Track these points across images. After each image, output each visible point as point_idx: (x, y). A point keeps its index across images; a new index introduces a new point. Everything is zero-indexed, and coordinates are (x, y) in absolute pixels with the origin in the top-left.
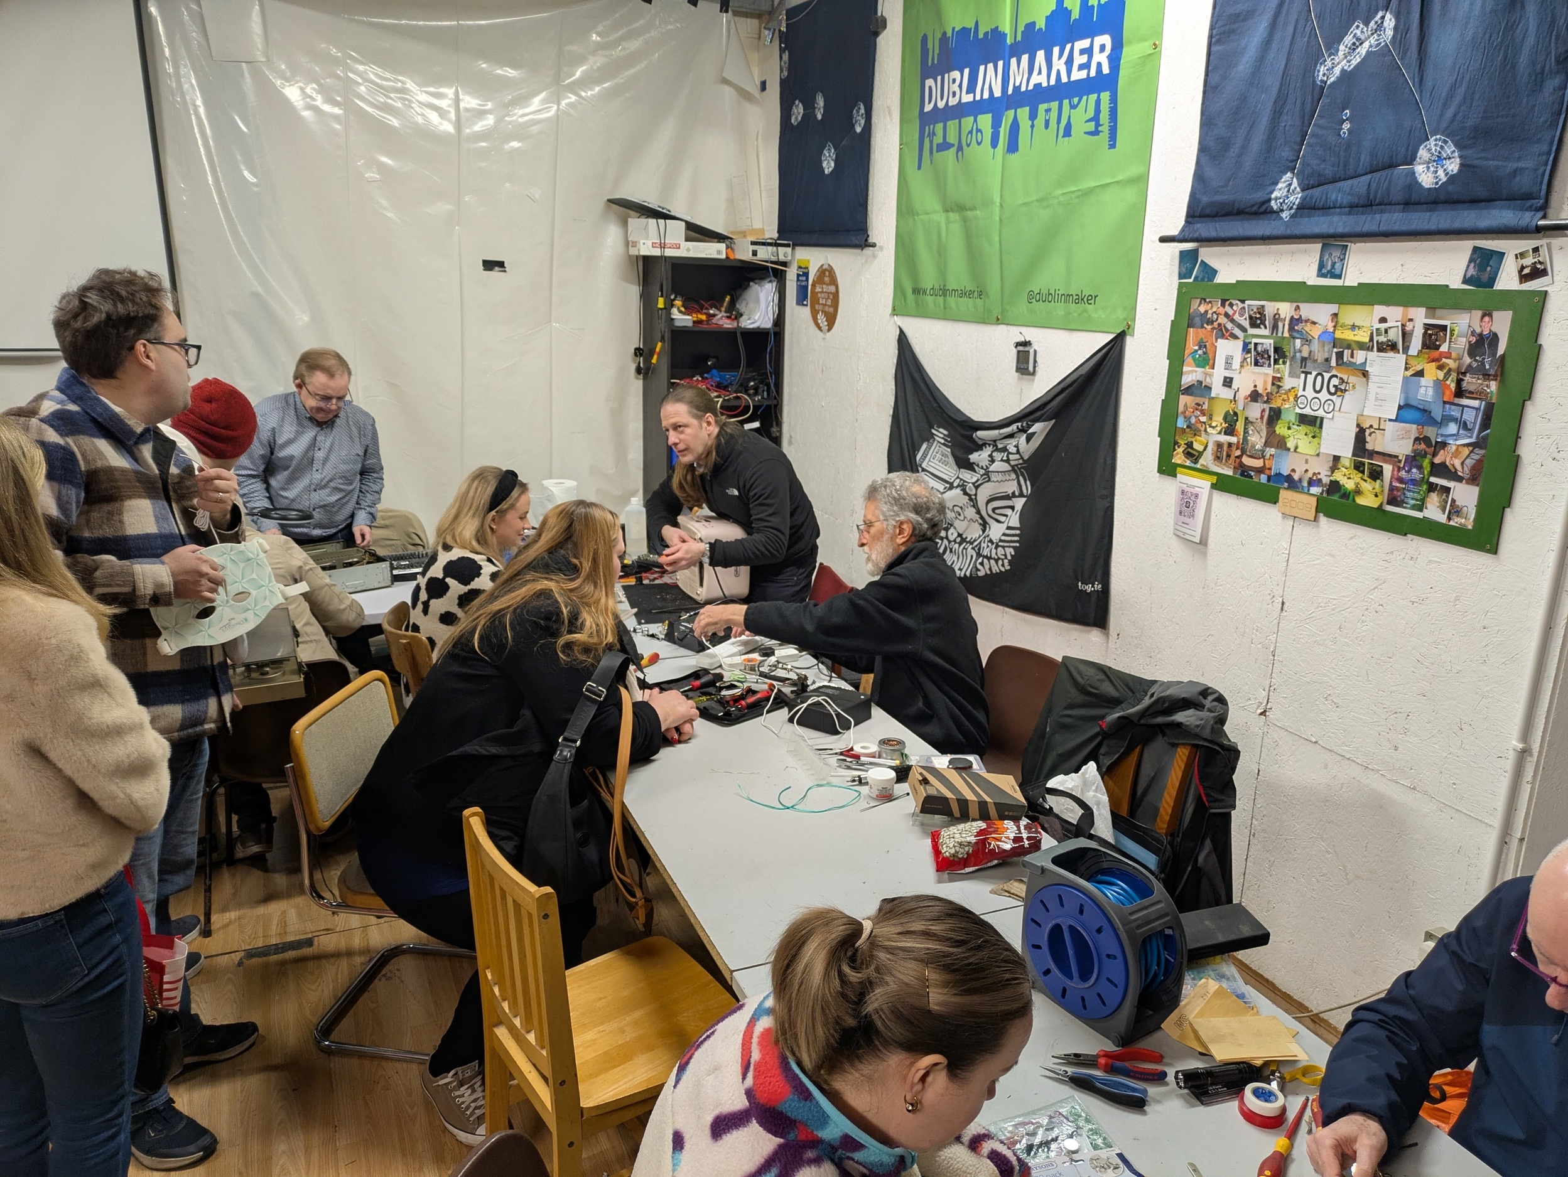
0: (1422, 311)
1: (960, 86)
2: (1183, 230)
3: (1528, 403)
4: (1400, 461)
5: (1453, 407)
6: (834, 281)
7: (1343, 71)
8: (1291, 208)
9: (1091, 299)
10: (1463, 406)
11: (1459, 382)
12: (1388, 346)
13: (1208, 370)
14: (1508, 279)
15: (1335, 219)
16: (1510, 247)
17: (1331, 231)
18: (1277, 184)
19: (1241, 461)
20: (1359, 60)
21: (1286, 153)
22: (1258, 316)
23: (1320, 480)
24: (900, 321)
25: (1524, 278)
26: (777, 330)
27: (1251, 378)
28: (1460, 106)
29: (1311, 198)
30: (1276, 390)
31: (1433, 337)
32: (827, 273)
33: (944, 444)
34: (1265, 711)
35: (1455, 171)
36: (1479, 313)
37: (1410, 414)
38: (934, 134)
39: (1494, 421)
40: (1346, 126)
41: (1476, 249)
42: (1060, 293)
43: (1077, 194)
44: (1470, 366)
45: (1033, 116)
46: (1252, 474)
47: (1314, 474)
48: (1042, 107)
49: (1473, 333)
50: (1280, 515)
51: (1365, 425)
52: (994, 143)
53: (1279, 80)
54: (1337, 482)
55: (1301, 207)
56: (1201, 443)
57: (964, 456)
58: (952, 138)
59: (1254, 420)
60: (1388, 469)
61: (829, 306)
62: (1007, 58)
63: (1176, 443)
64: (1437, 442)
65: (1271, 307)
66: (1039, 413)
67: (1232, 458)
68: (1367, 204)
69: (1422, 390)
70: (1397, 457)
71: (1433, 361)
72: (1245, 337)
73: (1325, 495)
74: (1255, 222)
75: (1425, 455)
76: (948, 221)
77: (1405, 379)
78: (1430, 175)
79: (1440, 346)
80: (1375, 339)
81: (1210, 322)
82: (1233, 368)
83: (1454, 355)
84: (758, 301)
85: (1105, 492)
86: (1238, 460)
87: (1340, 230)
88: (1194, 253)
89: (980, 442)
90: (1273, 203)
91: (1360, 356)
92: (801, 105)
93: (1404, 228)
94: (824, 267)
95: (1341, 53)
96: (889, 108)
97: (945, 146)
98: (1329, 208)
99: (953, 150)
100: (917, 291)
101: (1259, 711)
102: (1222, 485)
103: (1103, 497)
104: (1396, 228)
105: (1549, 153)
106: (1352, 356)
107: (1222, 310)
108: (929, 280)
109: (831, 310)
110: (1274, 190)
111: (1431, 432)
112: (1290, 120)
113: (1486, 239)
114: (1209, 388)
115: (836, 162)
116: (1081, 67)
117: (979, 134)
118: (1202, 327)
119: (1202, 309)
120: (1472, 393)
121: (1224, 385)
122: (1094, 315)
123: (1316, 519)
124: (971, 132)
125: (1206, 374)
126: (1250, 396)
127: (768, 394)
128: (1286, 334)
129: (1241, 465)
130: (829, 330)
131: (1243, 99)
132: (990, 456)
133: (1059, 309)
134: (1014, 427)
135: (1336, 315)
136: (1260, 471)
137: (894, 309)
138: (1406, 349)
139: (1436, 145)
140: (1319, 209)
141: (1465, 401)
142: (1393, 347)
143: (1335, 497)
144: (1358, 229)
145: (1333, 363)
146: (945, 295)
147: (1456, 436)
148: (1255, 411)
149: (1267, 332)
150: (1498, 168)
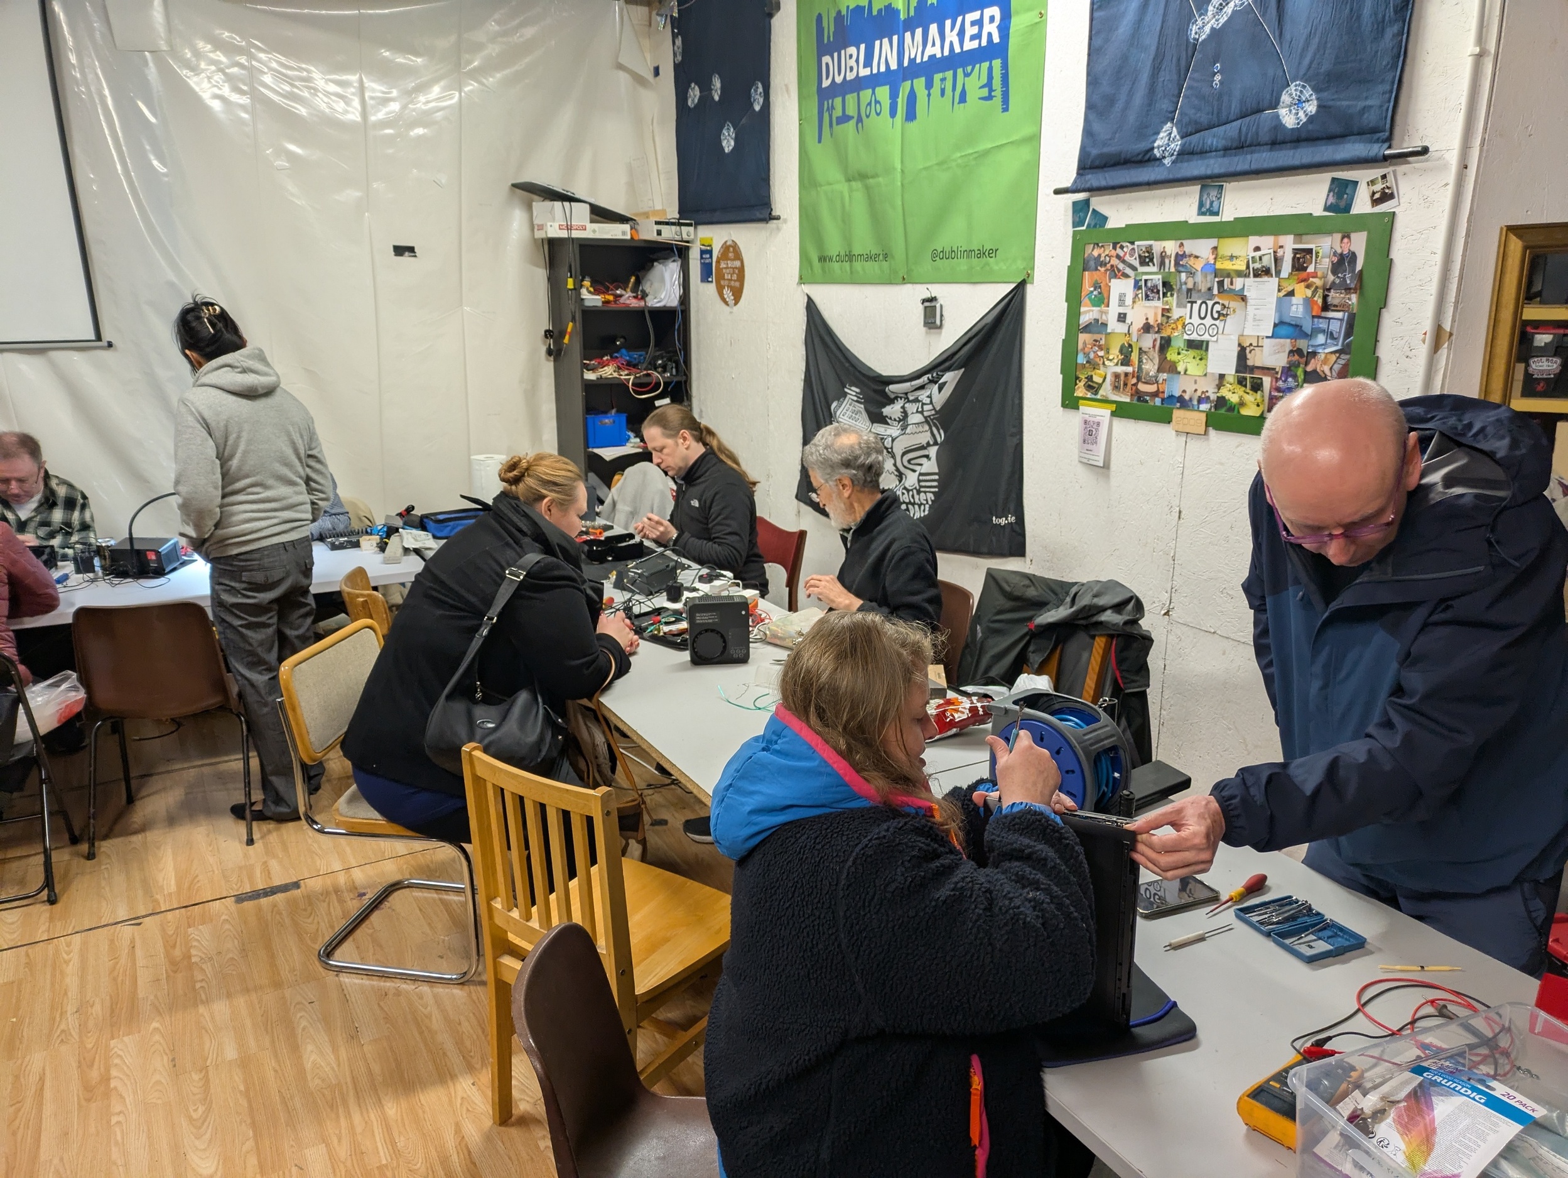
0: (1291, 238)
1: (857, 61)
2: (1075, 182)
3: (1383, 310)
4: (1277, 373)
5: (1321, 320)
6: (738, 256)
7: (1212, 29)
8: (1173, 155)
9: (992, 252)
10: (1330, 319)
11: (1325, 297)
12: (1263, 271)
13: (1103, 308)
14: (1362, 205)
15: (1212, 161)
16: (1362, 176)
17: (1209, 172)
18: (1158, 133)
19: (1137, 389)
20: (1226, 19)
21: (1165, 105)
22: (1147, 255)
23: (1208, 398)
24: (807, 289)
25: (1376, 202)
26: (683, 308)
27: (1144, 312)
28: (1315, 54)
29: (1190, 144)
30: (1165, 319)
31: (1301, 260)
32: (731, 249)
33: (857, 401)
34: (1168, 611)
35: (1314, 112)
36: (1338, 236)
37: (1284, 330)
38: (833, 108)
39: (1356, 329)
40: (1218, 78)
41: (1334, 180)
42: (962, 250)
43: (975, 155)
44: (1333, 283)
45: (929, 85)
46: (1148, 398)
47: (1203, 392)
48: (937, 77)
49: (1335, 254)
50: (1174, 433)
51: (1245, 344)
52: (893, 113)
53: (1157, 40)
54: (1223, 398)
55: (1181, 153)
56: (1100, 375)
57: (877, 411)
58: (851, 110)
59: (1147, 350)
60: (1267, 381)
61: (735, 281)
62: (901, 32)
63: (1077, 378)
64: (1308, 353)
65: (1158, 246)
66: (947, 364)
67: (1129, 386)
68: (1239, 146)
69: (1294, 308)
70: (1274, 369)
71: (1302, 281)
72: (1136, 275)
73: (1213, 410)
74: (1141, 169)
75: (1298, 366)
76: (851, 190)
77: (1279, 300)
78: (1293, 117)
79: (1307, 267)
80: (1251, 266)
81: (1103, 264)
82: (1127, 304)
83: (1319, 274)
84: (663, 280)
85: (1014, 430)
86: (1134, 388)
87: (1217, 171)
88: (1087, 202)
89: (892, 396)
90: (1156, 151)
91: (1239, 283)
92: (697, 88)
93: (1273, 165)
94: (728, 243)
95: (1210, 13)
96: (786, 86)
97: (844, 119)
98: (1206, 152)
99: (852, 123)
100: (823, 259)
101: (1163, 612)
102: (1121, 411)
103: (1013, 435)
104: (1266, 165)
105: (1391, 92)
106: (1232, 283)
107: (1113, 253)
108: (835, 246)
109: (737, 284)
110: (1156, 139)
111: (1302, 344)
112: (1167, 76)
113: (1342, 171)
114: (1105, 325)
115: (736, 140)
116: (973, 38)
117: (878, 105)
118: (1096, 269)
119: (1096, 253)
120: (1336, 306)
121: (1118, 321)
122: (996, 268)
123: (1206, 433)
124: (870, 104)
125: (1102, 312)
126: (1143, 328)
127: (677, 371)
128: (1173, 269)
129: (1138, 392)
130: (736, 304)
131: (1125, 58)
132: (903, 407)
133: (962, 265)
134: (925, 379)
135: (1215, 248)
136: (1155, 395)
137: (801, 278)
138: (1278, 273)
139: (1296, 90)
140: (1197, 154)
141: (1331, 314)
142: (1266, 272)
143: (1223, 411)
144: (1232, 169)
145: (1215, 291)
146: (851, 261)
147: (1324, 345)
148: (1148, 341)
149: (1154, 269)
150: (1349, 107)
